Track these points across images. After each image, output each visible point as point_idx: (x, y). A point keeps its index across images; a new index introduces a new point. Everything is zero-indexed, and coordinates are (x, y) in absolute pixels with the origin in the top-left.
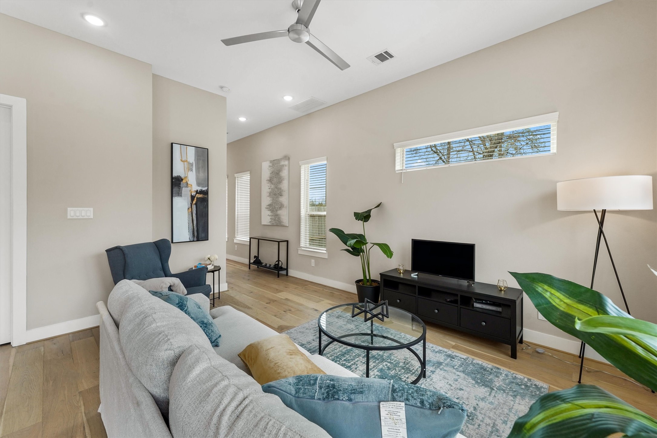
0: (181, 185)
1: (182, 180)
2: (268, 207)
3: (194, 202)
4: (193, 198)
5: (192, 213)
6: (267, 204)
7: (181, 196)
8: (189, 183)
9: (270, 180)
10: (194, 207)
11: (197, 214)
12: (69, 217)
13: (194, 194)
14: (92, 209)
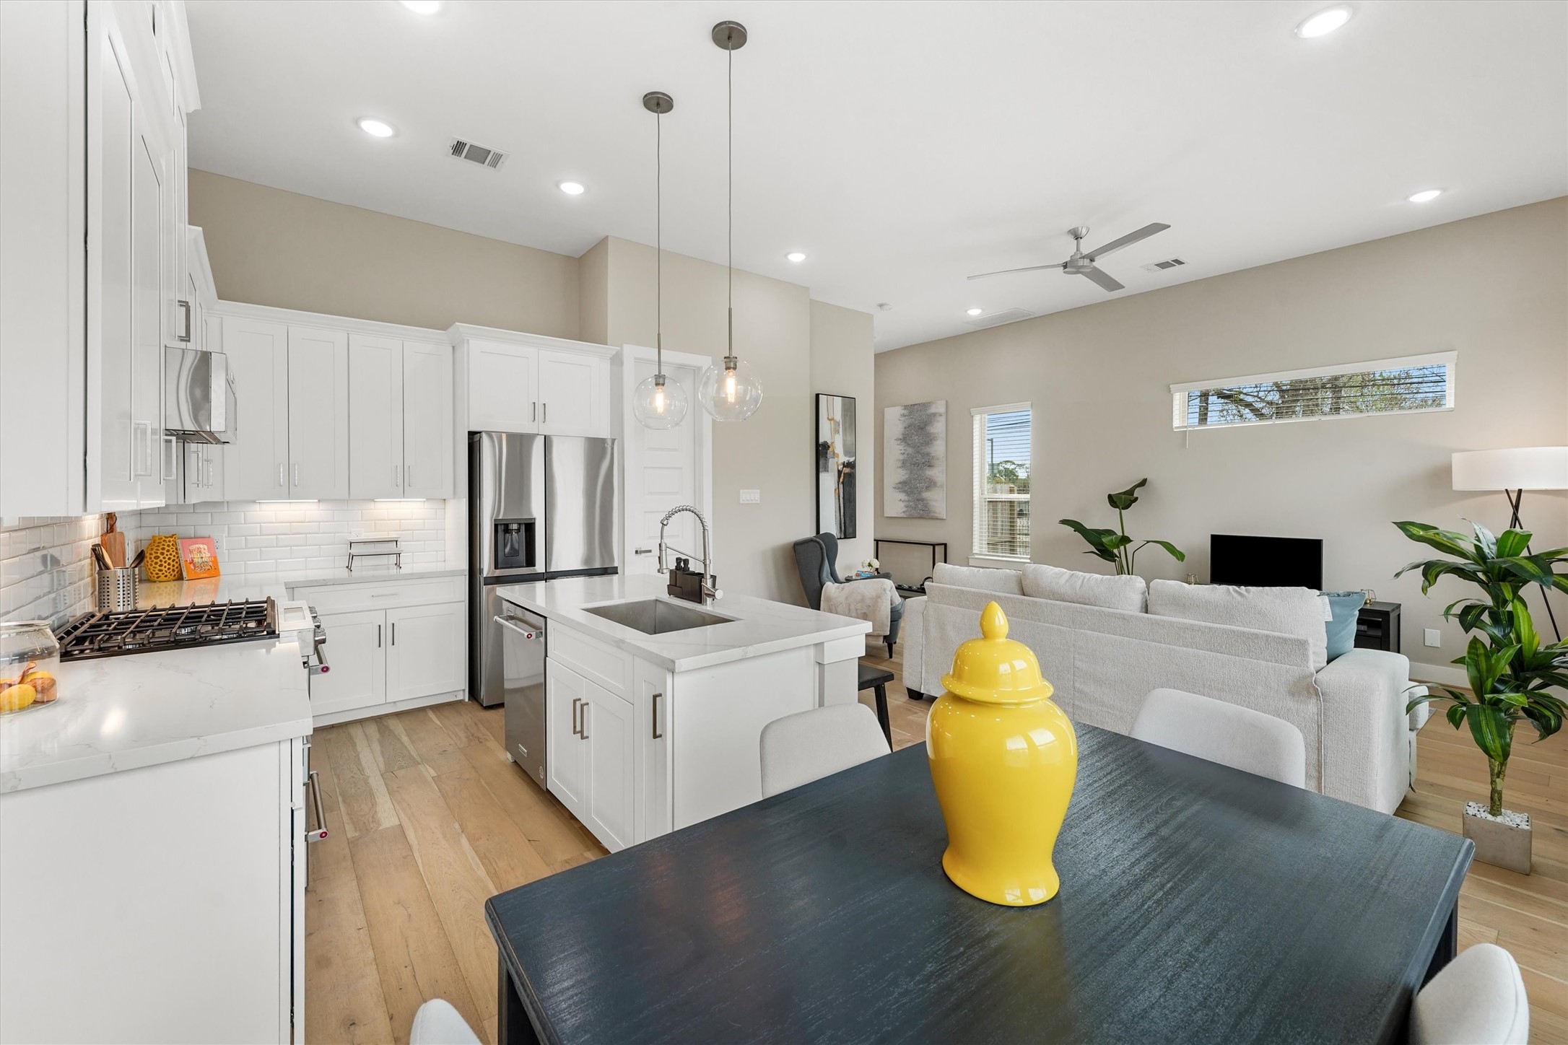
0: (828, 456)
1: (829, 447)
2: (900, 486)
3: (841, 480)
4: (840, 472)
5: (839, 496)
6: (898, 481)
7: (828, 471)
8: (836, 452)
9: (905, 439)
10: (841, 486)
11: (844, 498)
12: (741, 502)
13: (840, 467)
14: (758, 491)
